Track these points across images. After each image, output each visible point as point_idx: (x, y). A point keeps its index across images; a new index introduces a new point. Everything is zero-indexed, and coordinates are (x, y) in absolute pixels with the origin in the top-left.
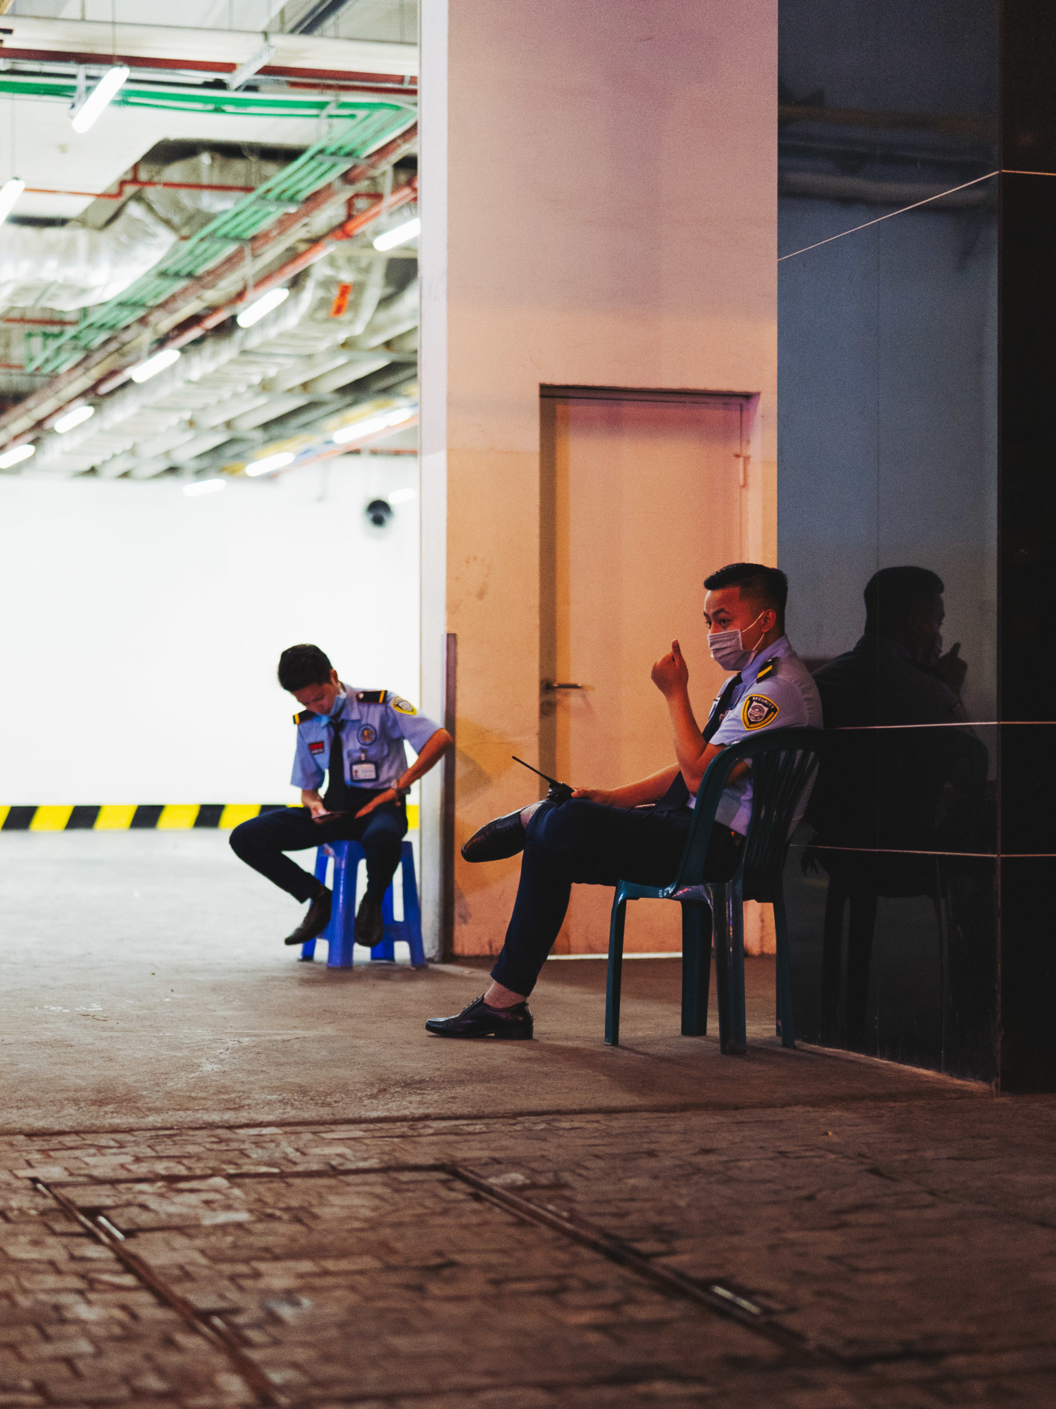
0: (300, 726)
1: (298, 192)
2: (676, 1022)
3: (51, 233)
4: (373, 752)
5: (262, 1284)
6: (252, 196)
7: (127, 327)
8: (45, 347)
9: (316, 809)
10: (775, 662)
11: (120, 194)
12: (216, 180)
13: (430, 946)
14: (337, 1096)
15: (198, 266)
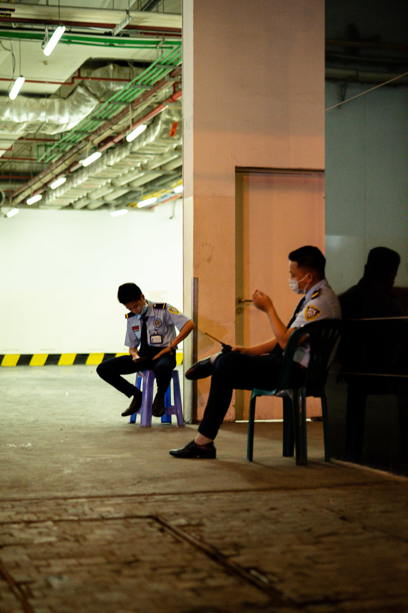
0: (129, 319)
1: (151, 81)
2: (281, 451)
3: (43, 101)
4: (160, 331)
5: (49, 570)
6: (130, 84)
7: (80, 142)
8: (46, 151)
9: (134, 356)
10: (319, 291)
11: (73, 82)
12: (116, 77)
13: (187, 417)
14: (118, 485)
15: (109, 114)
